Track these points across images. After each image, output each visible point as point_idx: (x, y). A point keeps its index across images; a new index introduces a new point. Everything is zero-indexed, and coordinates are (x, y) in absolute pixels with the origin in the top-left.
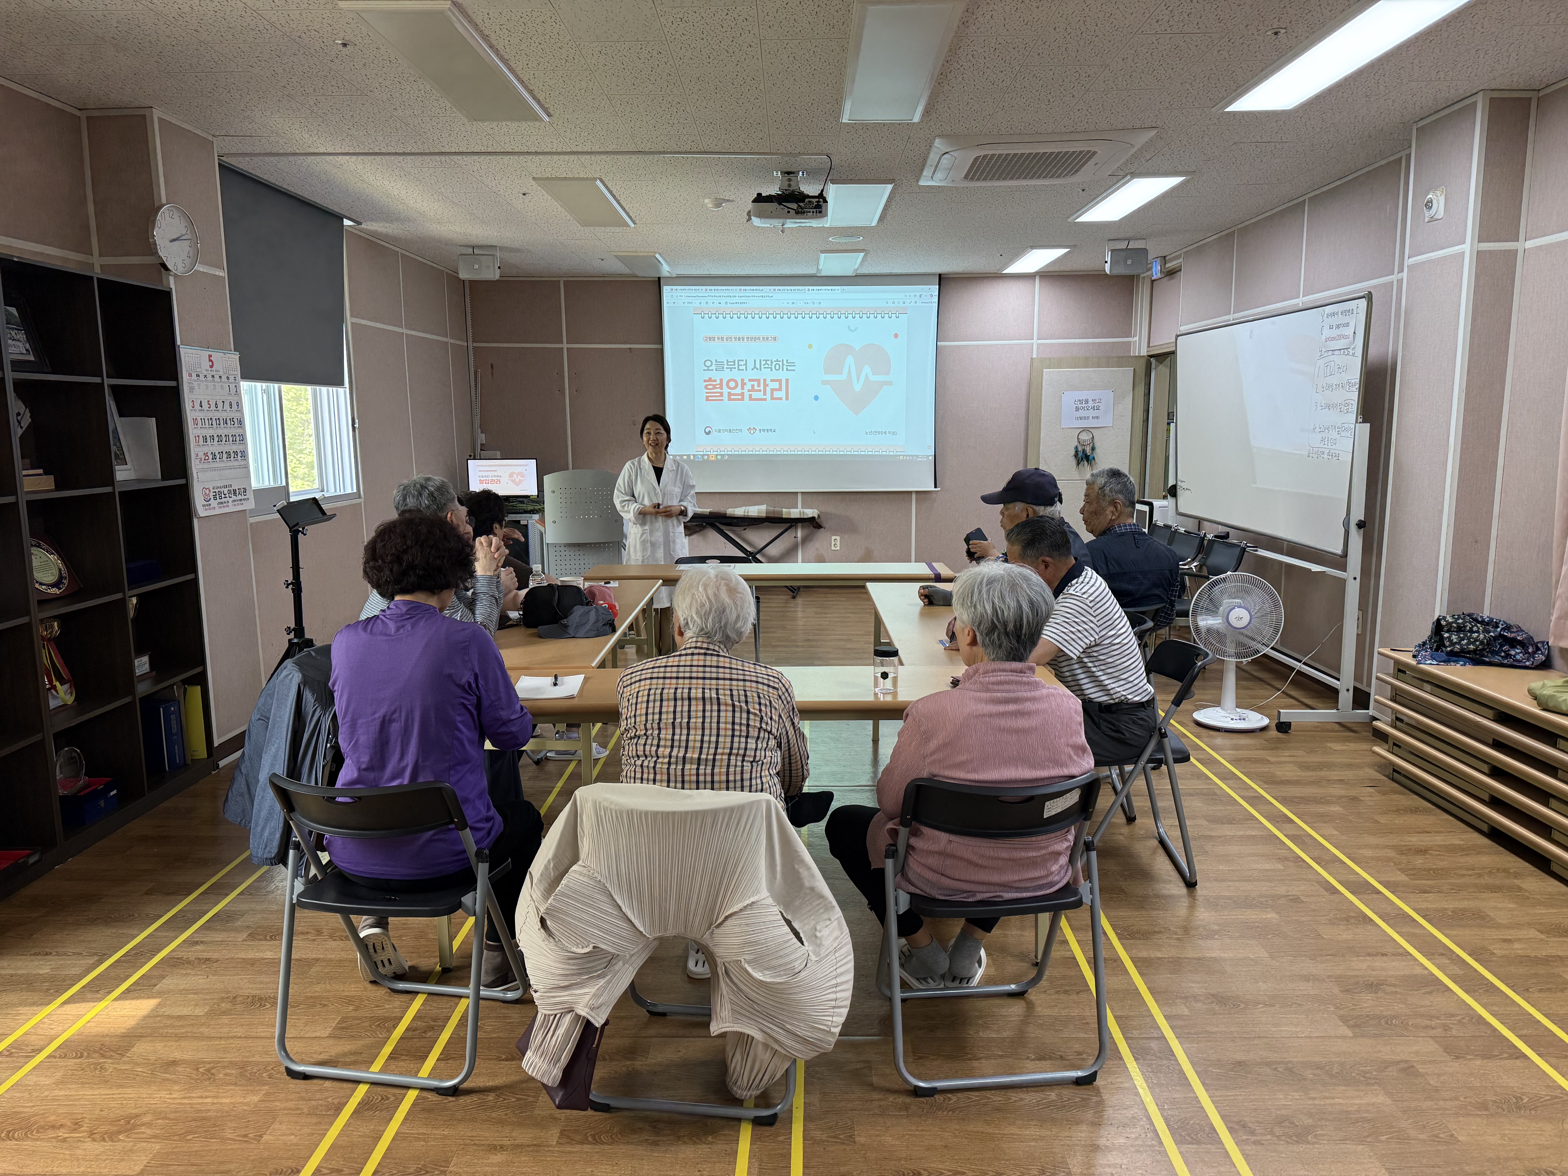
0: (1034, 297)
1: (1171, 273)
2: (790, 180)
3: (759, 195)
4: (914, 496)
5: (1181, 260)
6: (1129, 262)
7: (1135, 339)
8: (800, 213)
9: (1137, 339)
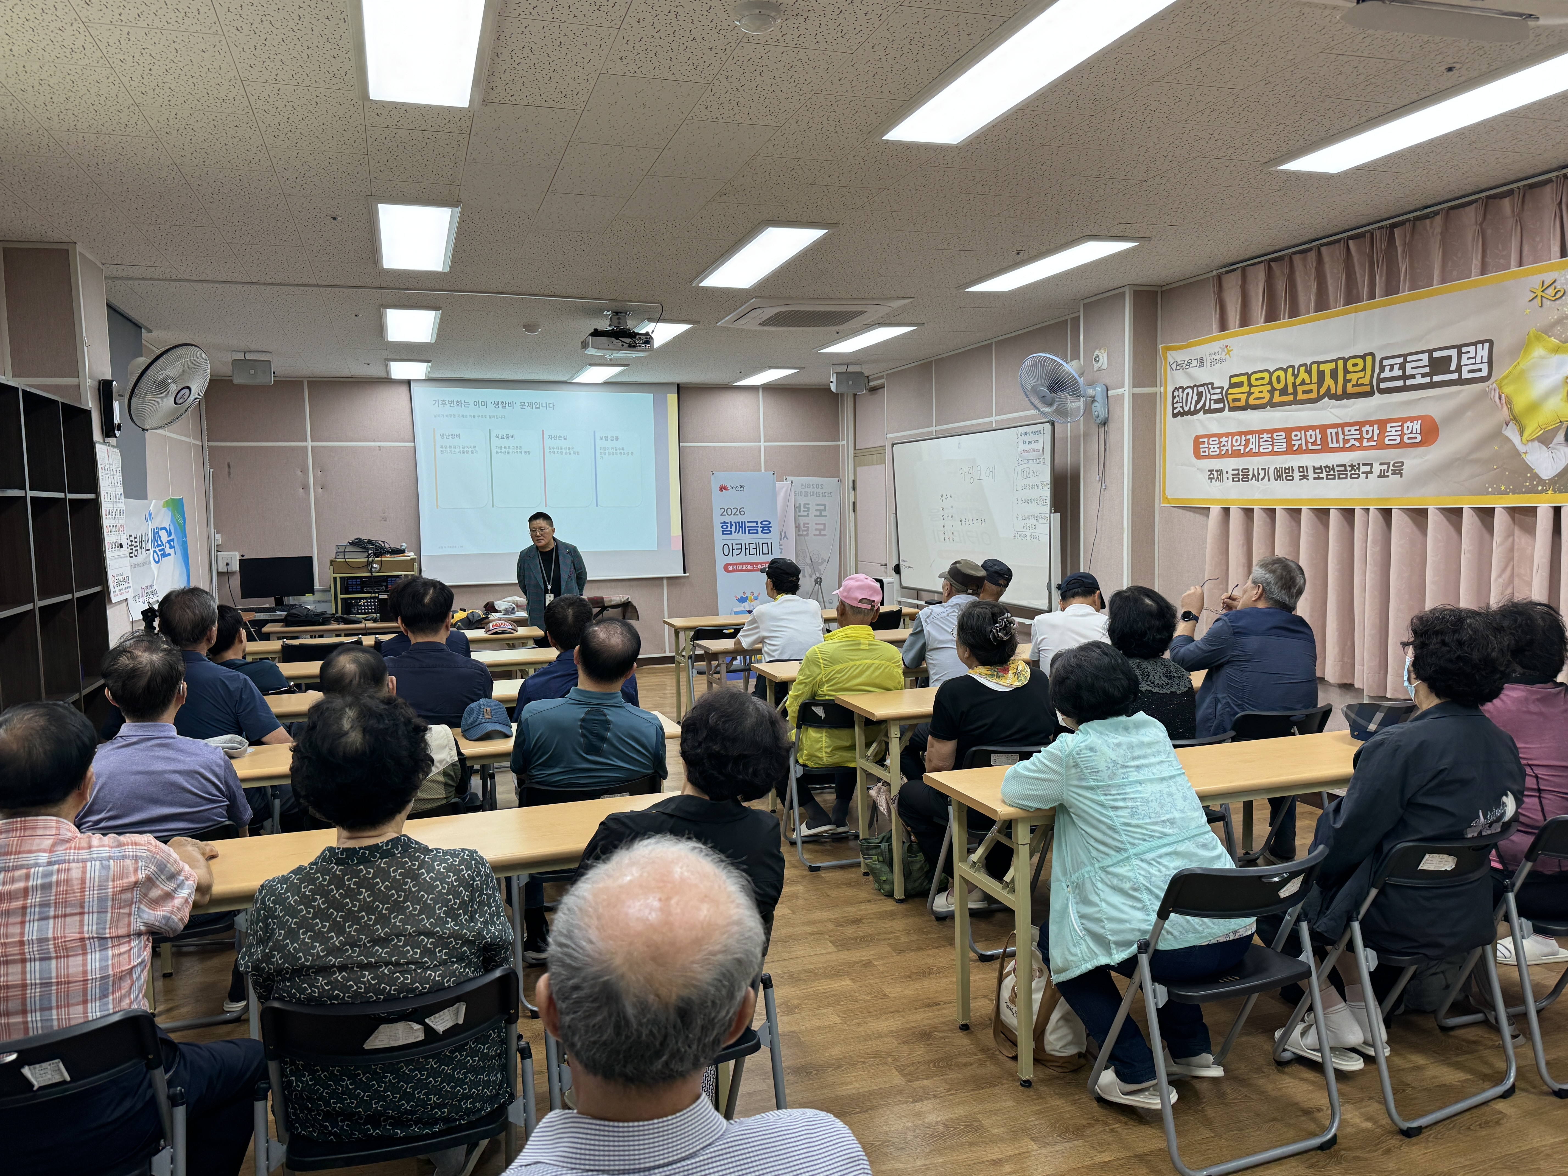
0: (758, 406)
1: (874, 390)
2: (619, 319)
3: (596, 330)
4: (665, 582)
5: (884, 380)
6: (851, 383)
7: (843, 443)
8: (632, 346)
9: (845, 443)
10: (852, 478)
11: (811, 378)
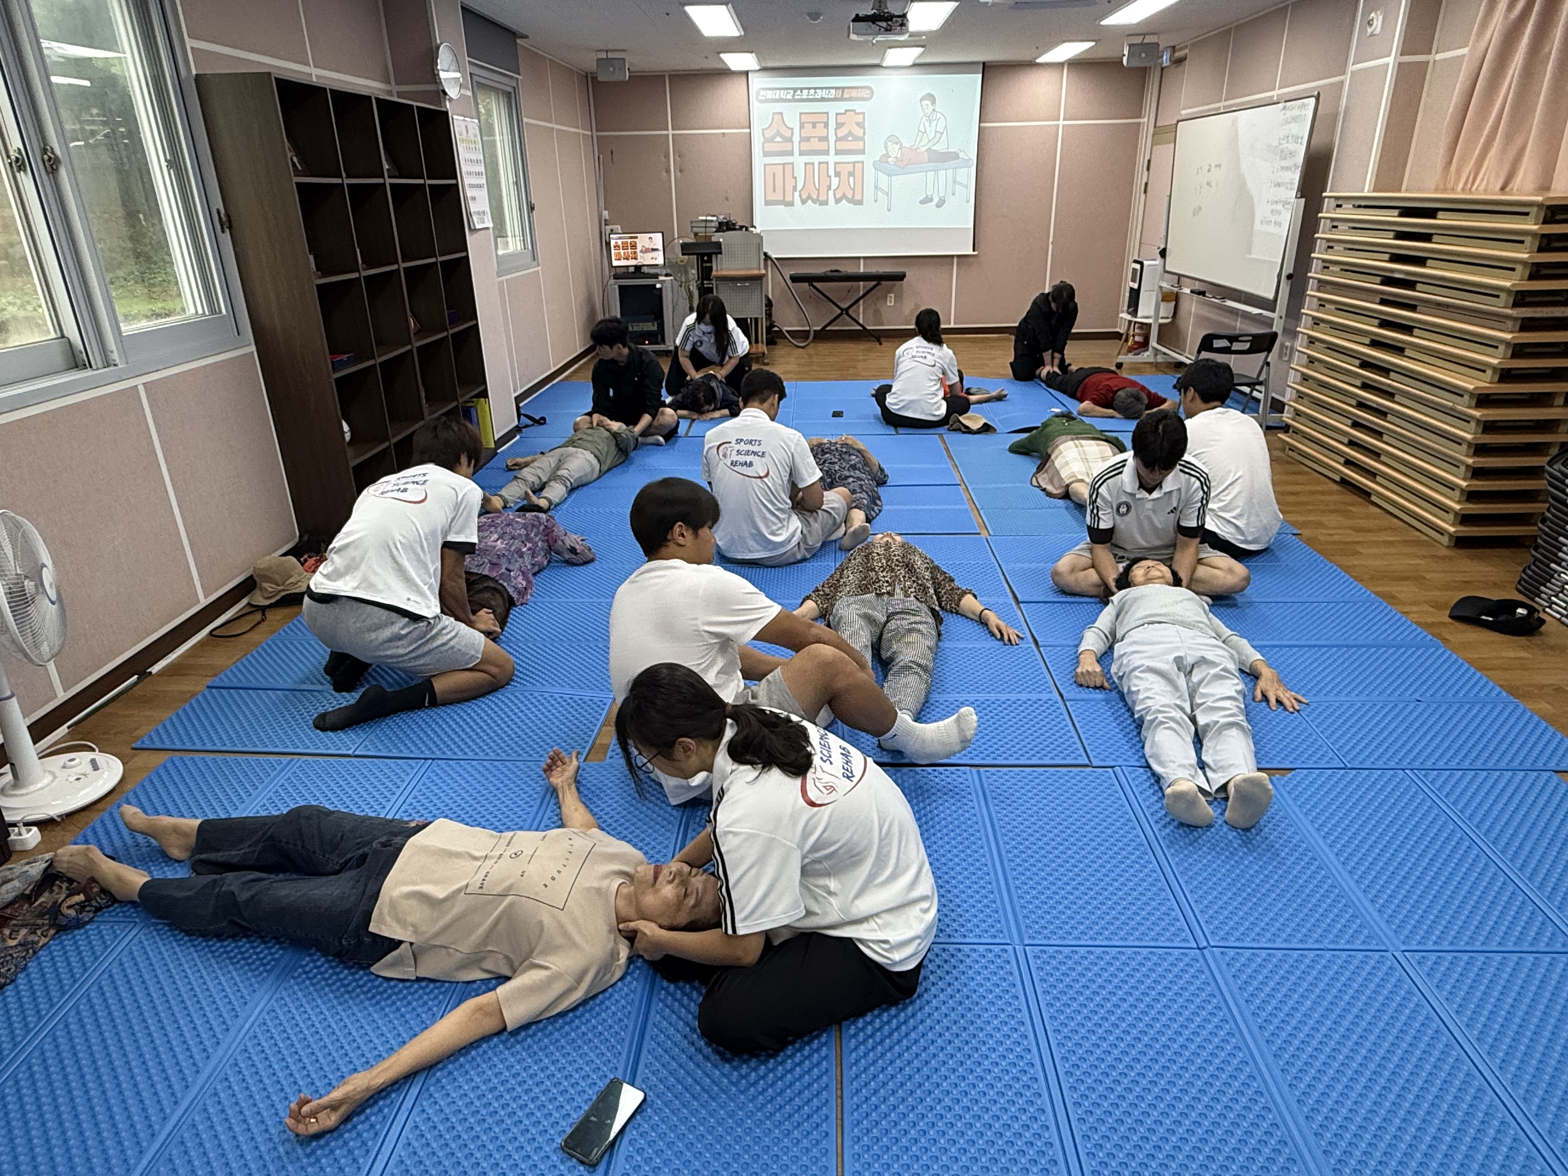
0: (1062, 83)
3: (858, 15)
4: (955, 260)
6: (1143, 55)
7: (1143, 120)
8: (888, 30)
9: (1147, 121)
10: (1147, 158)
11: (1105, 53)
